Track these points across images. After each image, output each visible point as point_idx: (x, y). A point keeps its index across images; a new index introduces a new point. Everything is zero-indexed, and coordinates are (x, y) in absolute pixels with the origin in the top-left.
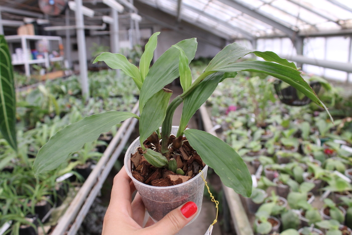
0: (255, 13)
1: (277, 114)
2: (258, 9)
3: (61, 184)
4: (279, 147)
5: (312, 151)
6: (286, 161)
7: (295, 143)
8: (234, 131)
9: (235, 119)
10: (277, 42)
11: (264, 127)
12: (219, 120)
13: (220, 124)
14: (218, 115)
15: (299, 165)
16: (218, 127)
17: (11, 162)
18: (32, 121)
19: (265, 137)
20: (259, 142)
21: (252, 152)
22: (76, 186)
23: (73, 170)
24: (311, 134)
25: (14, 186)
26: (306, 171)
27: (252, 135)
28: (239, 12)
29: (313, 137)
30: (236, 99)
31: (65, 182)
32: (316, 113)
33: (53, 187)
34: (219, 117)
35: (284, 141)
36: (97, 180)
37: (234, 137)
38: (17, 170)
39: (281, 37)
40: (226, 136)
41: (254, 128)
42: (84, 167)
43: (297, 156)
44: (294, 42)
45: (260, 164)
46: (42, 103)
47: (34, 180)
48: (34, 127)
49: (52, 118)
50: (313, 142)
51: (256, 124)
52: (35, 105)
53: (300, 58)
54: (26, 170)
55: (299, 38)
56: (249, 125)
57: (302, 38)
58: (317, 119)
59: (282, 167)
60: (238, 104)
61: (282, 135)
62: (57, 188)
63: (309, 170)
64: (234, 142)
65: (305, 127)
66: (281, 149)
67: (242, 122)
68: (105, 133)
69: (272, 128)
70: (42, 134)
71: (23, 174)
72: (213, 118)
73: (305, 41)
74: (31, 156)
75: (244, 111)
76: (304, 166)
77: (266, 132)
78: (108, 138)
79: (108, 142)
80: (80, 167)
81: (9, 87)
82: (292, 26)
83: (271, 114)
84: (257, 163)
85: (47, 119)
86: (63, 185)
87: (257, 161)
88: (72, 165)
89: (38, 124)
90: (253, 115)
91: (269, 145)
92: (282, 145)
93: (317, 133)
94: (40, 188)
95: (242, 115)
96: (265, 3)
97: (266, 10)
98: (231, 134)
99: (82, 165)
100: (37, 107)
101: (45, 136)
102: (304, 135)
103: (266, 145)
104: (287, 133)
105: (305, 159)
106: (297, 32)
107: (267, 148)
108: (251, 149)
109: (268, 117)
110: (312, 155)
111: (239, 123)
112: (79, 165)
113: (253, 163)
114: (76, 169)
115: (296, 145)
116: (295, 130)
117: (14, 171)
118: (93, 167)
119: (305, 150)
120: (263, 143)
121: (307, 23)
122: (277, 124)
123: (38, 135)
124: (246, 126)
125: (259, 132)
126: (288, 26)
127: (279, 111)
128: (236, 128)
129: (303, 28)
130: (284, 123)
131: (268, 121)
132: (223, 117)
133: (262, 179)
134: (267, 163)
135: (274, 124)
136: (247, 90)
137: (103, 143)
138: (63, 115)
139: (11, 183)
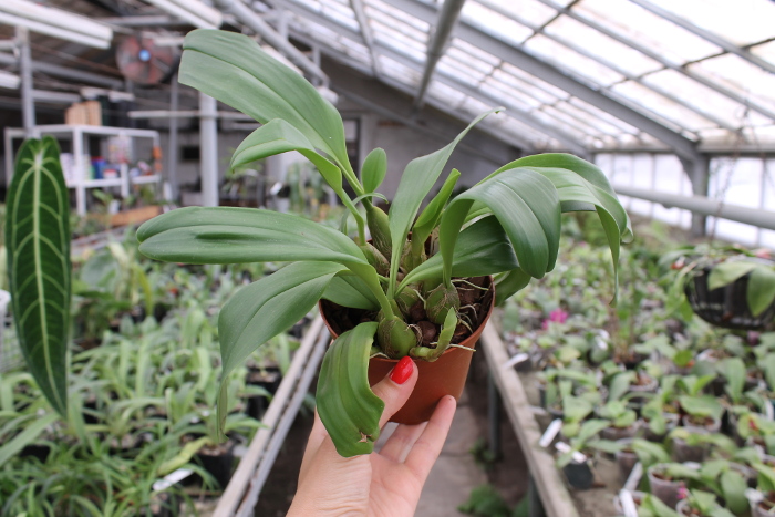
0: (601, 98)
1: (658, 332)
2: (609, 88)
3: (165, 496)
4: (675, 417)
5: (762, 433)
6: (697, 454)
7: (711, 408)
8: (562, 371)
9: (562, 342)
10: (644, 163)
11: (633, 363)
12: (523, 342)
13: (526, 352)
14: (520, 329)
15: (733, 469)
16: (521, 358)
17: (45, 432)
18: (91, 325)
19: (639, 391)
20: (625, 402)
21: (613, 427)
22: (195, 497)
23: (192, 461)
24: (747, 387)
25: (50, 499)
26: (752, 484)
27: (608, 382)
28: (563, 94)
29: (753, 395)
30: (557, 292)
31: (172, 491)
32: (752, 335)
33: (147, 505)
34: (521, 335)
35: (686, 402)
36: (248, 487)
37: (565, 387)
38: (57, 455)
39: (654, 153)
40: (543, 383)
41: (610, 367)
42: (216, 453)
43: (723, 442)
44: (688, 166)
45: (637, 460)
46: (117, 287)
47: (101, 486)
48: (98, 342)
49: (137, 319)
50: (757, 409)
51: (610, 354)
52: (102, 290)
53: (700, 201)
54: (77, 455)
55: (698, 157)
56: (595, 356)
57: (708, 156)
58: (759, 350)
59: (690, 469)
60: (563, 302)
61: (679, 388)
62: (156, 508)
63: (761, 483)
64: (567, 399)
65: (735, 371)
66: (681, 424)
67: (579, 349)
68: (262, 364)
69: (652, 368)
70: (117, 362)
71: (72, 466)
72: (508, 336)
73: (714, 164)
74: (90, 420)
75: (578, 321)
76: (745, 470)
77: (638, 376)
78: (270, 378)
79: (272, 388)
80: (207, 452)
81: (58, 262)
82: (683, 128)
83: (644, 331)
84: (629, 457)
85: (126, 323)
86: (168, 501)
87: (628, 451)
88: (192, 448)
89: (108, 335)
90: (605, 334)
91: (653, 412)
92: (682, 412)
93: (762, 385)
94: (116, 509)
95: (575, 331)
96: (627, 78)
97: (628, 93)
98: (556, 380)
99: (212, 447)
100: (106, 296)
101: (124, 366)
102: (733, 389)
103: (645, 409)
104: (691, 382)
105: (748, 453)
106: (695, 144)
107: (647, 420)
108: (610, 419)
109: (639, 341)
110: (762, 444)
111: (570, 353)
112: (206, 446)
113: (619, 454)
114: (198, 459)
115: (716, 414)
116: (710, 376)
117: (51, 456)
118: (239, 451)
119: (743, 429)
120: (635, 405)
121: (721, 126)
122: (661, 358)
123: (108, 365)
124: (588, 359)
125: (624, 379)
126: (676, 129)
127: (661, 325)
128: (567, 365)
129: (711, 135)
130: (679, 356)
131: (639, 349)
132: (532, 335)
133: (649, 502)
134: (654, 460)
135: (654, 356)
136: (580, 270)
137: (260, 391)
138: (161, 313)
139: (45, 491)
